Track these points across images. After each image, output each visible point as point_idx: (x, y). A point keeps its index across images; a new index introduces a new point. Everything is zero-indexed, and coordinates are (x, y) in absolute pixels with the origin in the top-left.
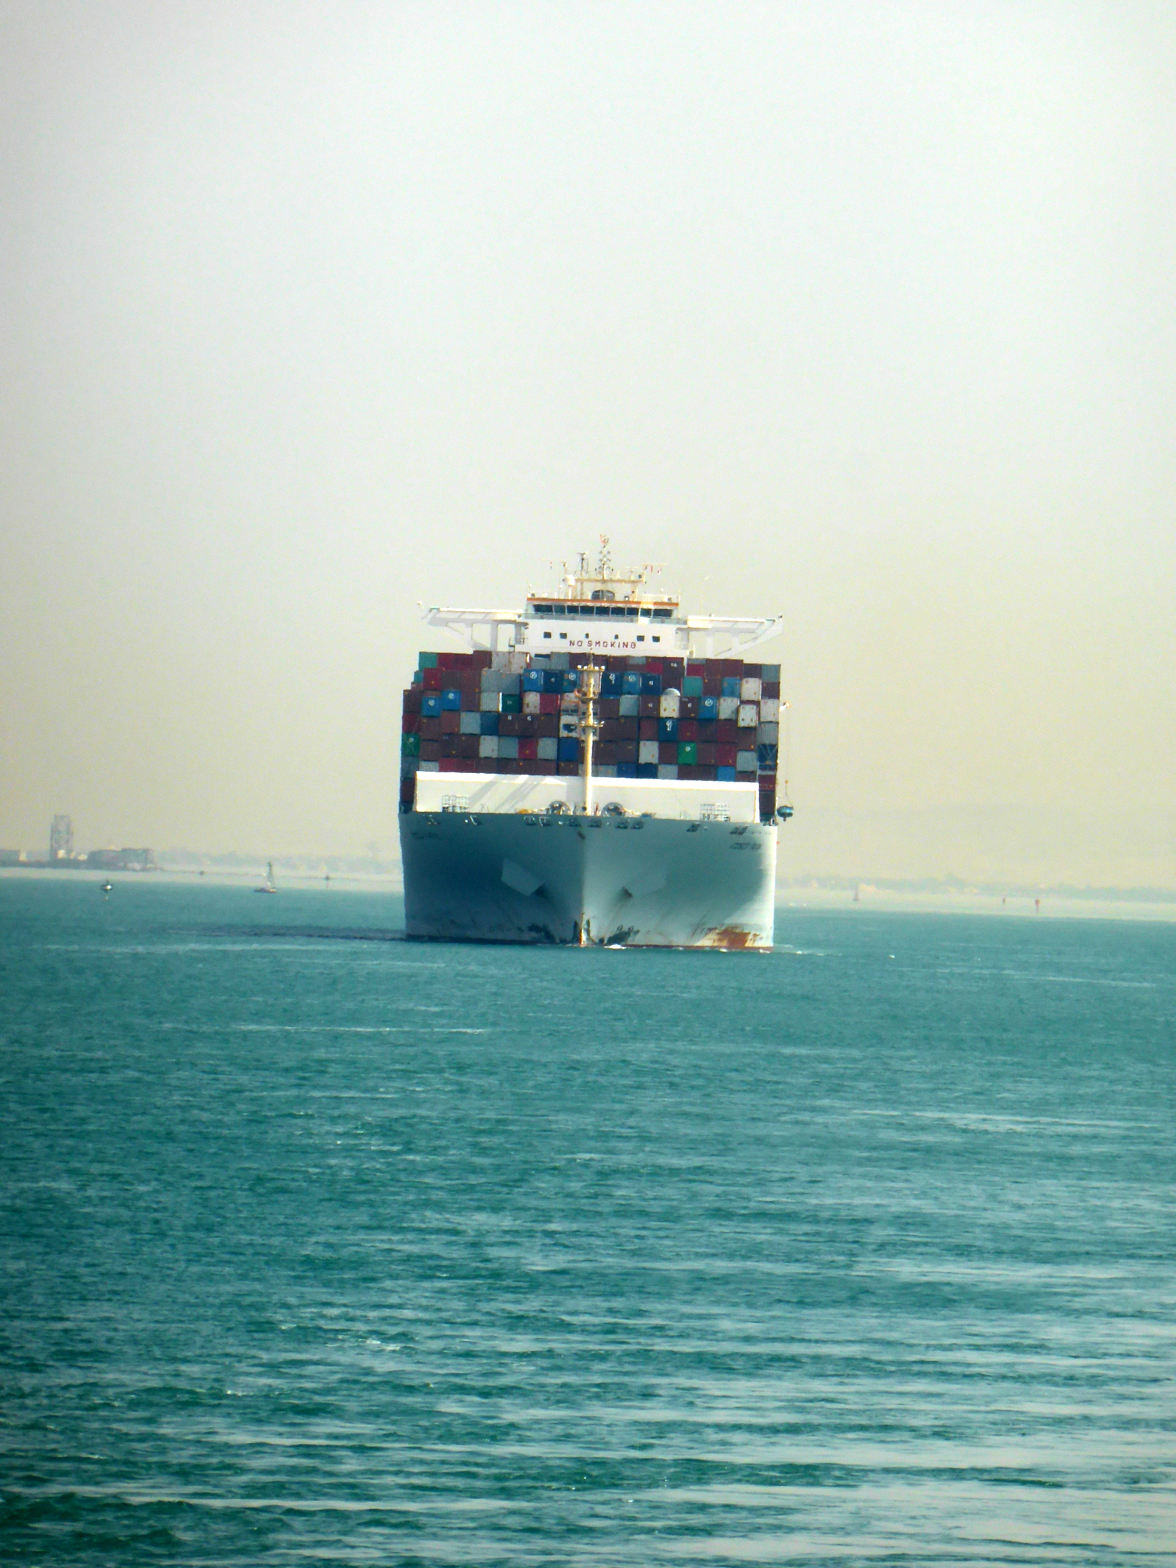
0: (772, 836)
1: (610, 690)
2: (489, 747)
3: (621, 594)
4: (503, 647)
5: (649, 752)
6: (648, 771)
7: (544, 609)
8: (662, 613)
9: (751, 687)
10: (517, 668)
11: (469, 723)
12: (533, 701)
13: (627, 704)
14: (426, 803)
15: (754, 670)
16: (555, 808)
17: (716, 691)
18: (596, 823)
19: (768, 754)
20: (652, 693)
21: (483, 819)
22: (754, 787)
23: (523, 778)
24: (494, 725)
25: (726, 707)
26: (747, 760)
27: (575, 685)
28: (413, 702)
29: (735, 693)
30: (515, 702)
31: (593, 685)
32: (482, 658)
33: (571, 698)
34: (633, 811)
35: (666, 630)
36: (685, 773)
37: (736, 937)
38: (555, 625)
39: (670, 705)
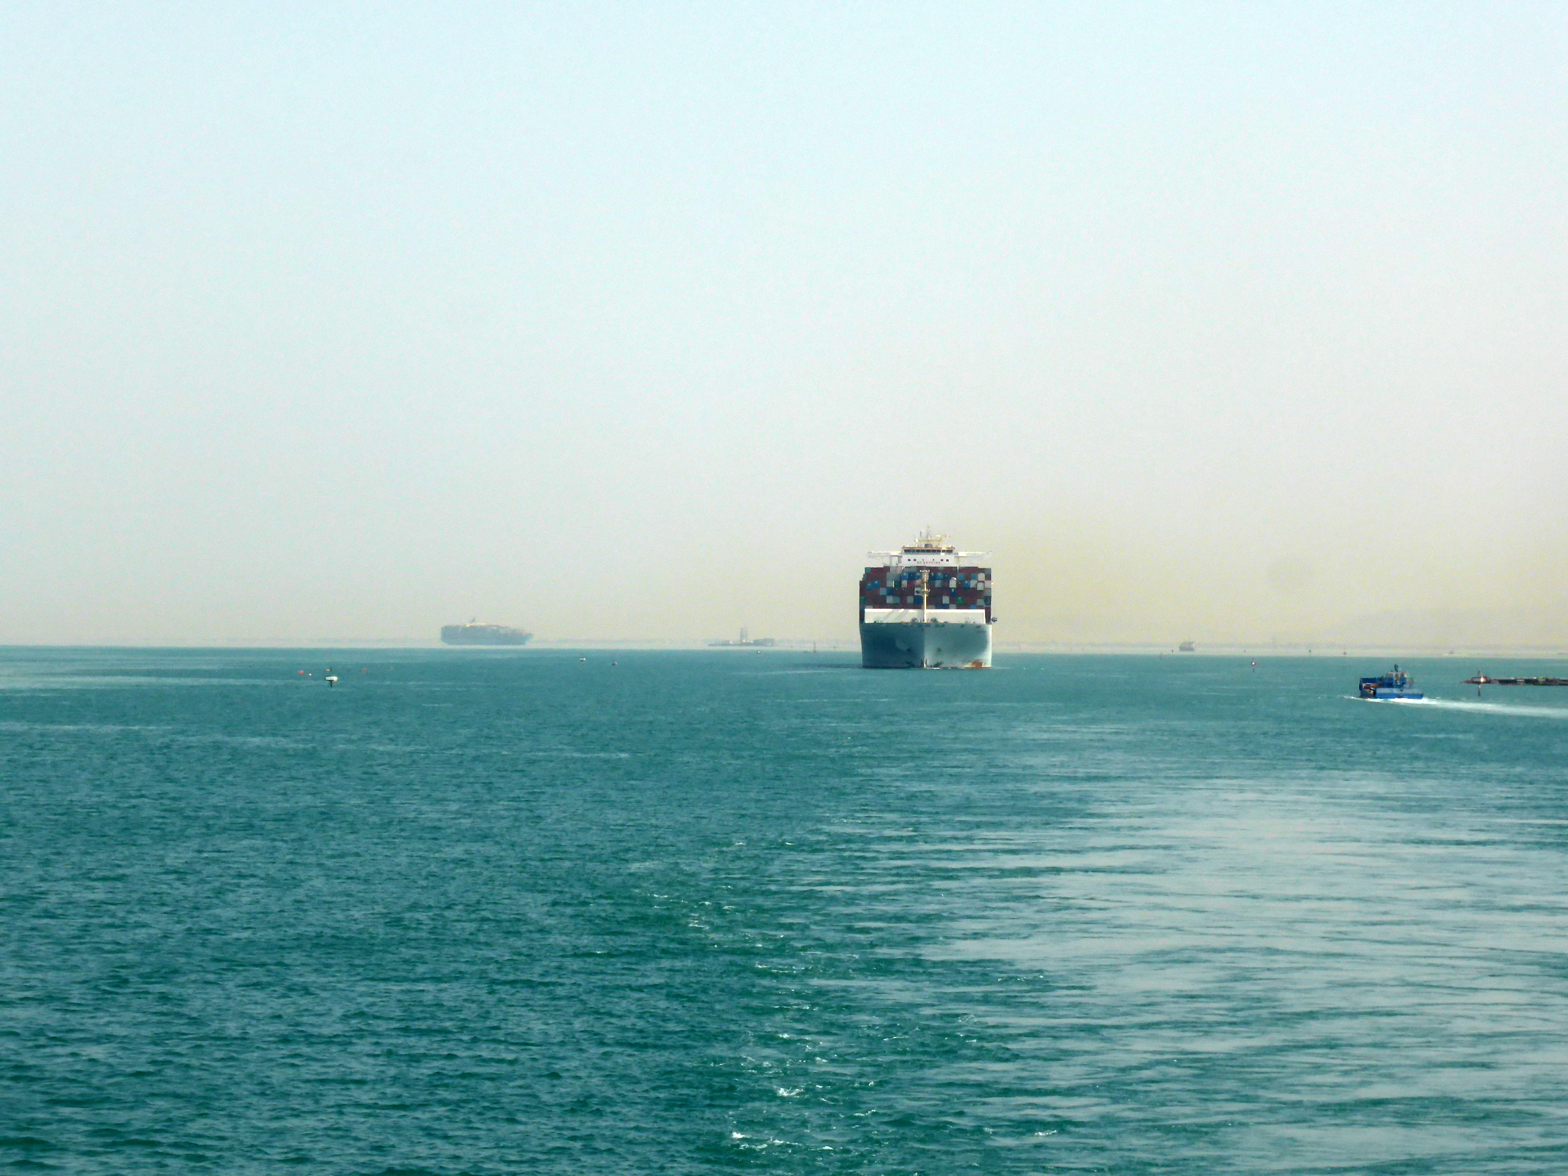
0: (990, 628)
1: (932, 579)
2: (890, 600)
3: (934, 545)
4: (894, 564)
5: (946, 600)
6: (946, 607)
7: (908, 551)
8: (949, 551)
9: (981, 576)
10: (899, 572)
11: (883, 591)
12: (905, 583)
13: (938, 584)
14: (868, 620)
15: (982, 570)
16: (914, 620)
17: (969, 578)
18: (928, 625)
19: (988, 600)
20: (946, 580)
21: (888, 624)
22: (983, 611)
23: (902, 610)
24: (891, 592)
25: (973, 584)
26: (980, 602)
27: (920, 577)
28: (863, 585)
29: (976, 578)
30: (898, 583)
31: (926, 577)
32: (886, 569)
33: (918, 582)
34: (941, 621)
35: (951, 557)
36: (959, 607)
37: (978, 665)
38: (912, 556)
39: (953, 583)
